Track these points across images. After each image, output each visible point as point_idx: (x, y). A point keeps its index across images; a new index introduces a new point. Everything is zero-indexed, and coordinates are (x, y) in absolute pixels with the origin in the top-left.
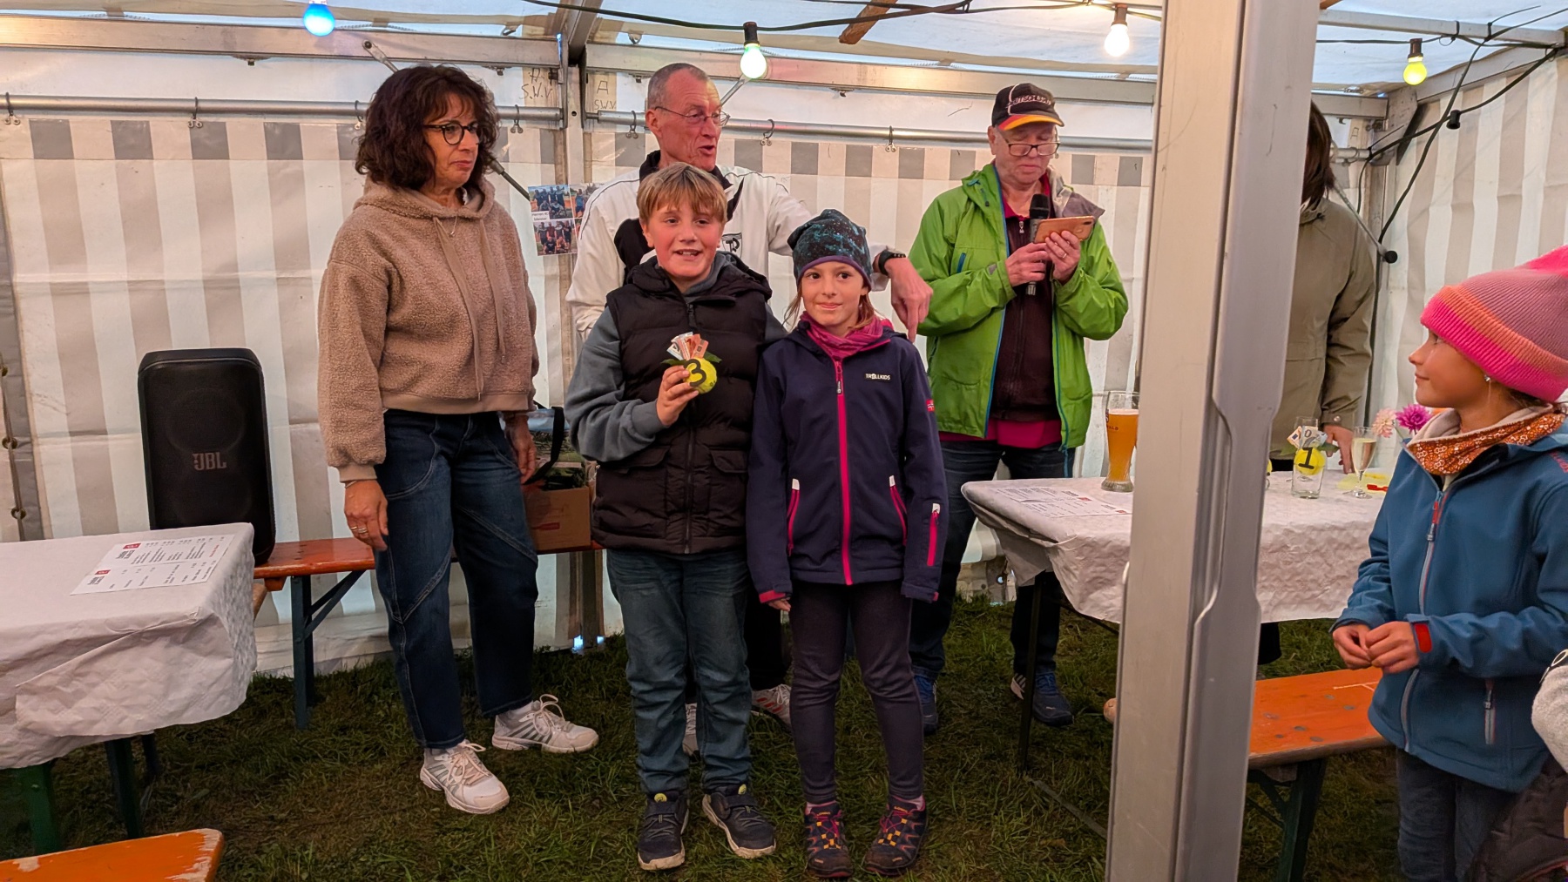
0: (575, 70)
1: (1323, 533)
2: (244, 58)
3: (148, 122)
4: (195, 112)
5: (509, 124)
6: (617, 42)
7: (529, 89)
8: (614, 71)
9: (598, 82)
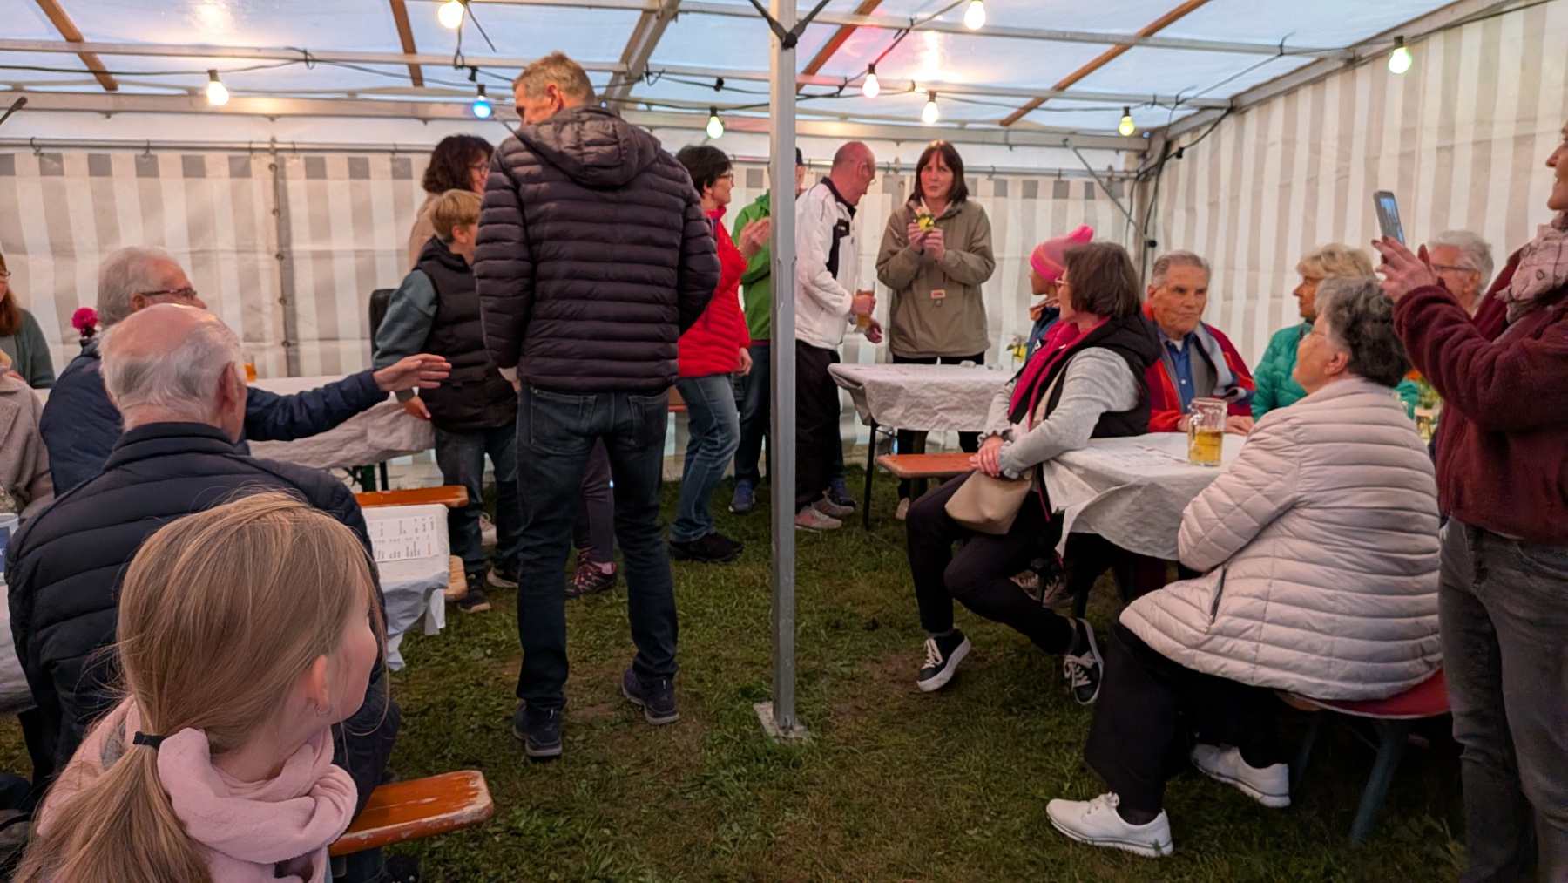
2: (422, 120)
3: (368, 158)
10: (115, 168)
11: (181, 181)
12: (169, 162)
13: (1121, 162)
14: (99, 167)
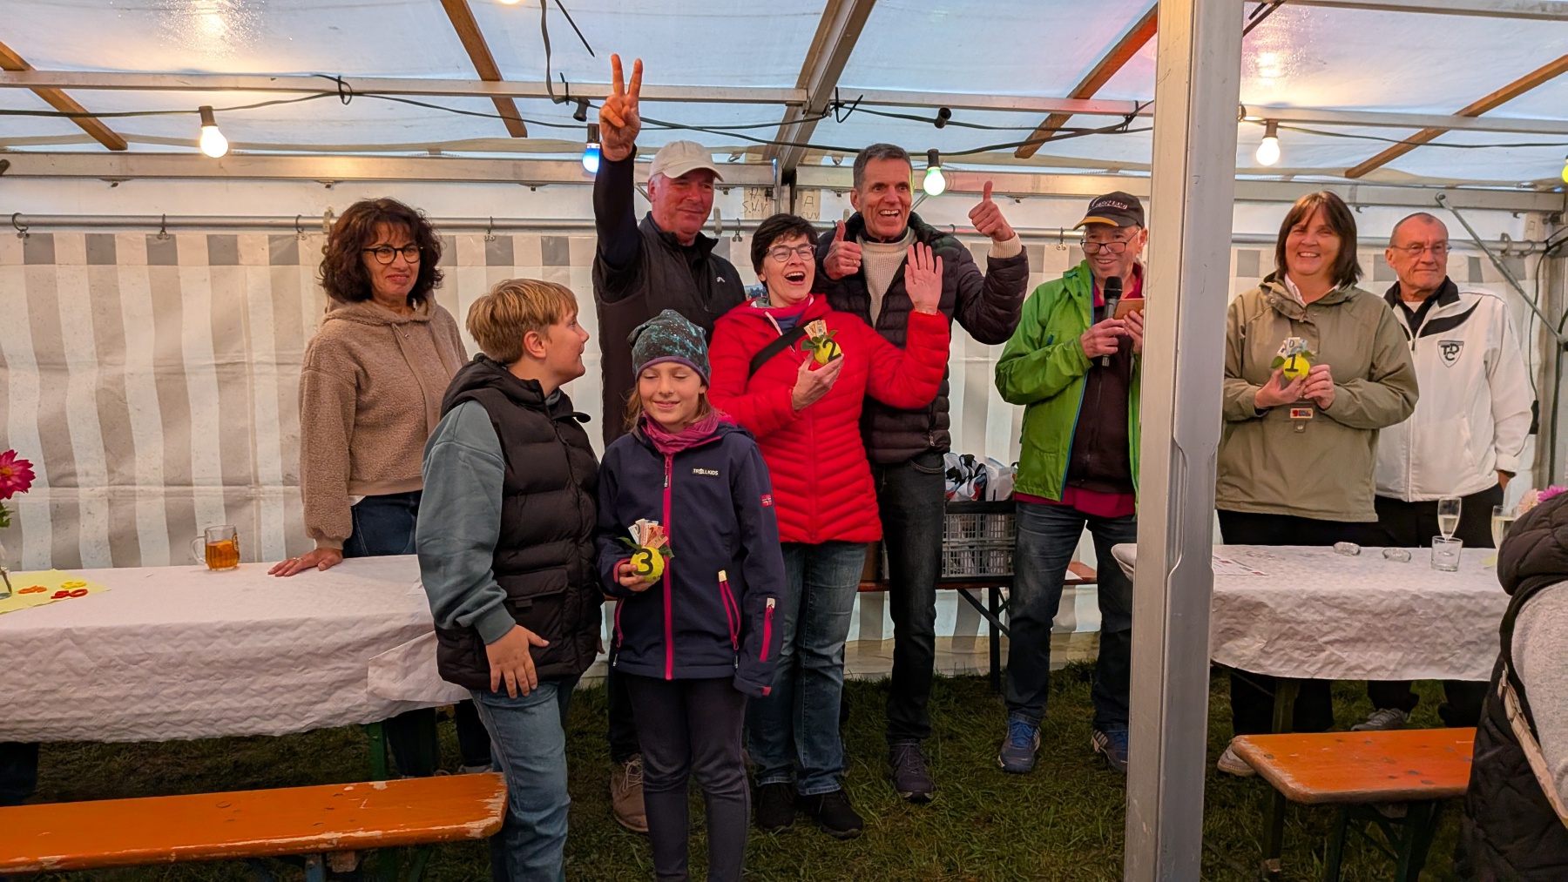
0: (787, 188)
1: (1452, 601)
2: (528, 185)
3: (454, 237)
4: (490, 228)
5: (732, 234)
6: (822, 164)
7: (749, 205)
8: (819, 188)
9: (805, 198)
10: (121, 252)
11: (206, 270)
12: (191, 244)
13: (1520, 229)
14: (101, 253)
